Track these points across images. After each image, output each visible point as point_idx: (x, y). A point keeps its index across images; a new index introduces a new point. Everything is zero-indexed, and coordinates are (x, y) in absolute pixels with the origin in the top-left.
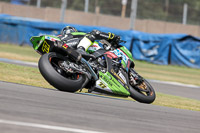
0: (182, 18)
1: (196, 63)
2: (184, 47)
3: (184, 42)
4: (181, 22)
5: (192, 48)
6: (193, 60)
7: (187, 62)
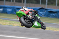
0: (39, 3)
1: (44, 16)
2: (40, 11)
3: (40, 10)
4: (39, 4)
5: (43, 11)
6: (43, 15)
7: (41, 16)
